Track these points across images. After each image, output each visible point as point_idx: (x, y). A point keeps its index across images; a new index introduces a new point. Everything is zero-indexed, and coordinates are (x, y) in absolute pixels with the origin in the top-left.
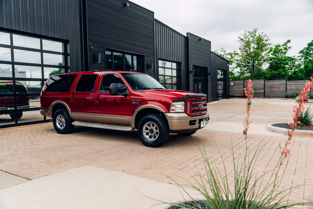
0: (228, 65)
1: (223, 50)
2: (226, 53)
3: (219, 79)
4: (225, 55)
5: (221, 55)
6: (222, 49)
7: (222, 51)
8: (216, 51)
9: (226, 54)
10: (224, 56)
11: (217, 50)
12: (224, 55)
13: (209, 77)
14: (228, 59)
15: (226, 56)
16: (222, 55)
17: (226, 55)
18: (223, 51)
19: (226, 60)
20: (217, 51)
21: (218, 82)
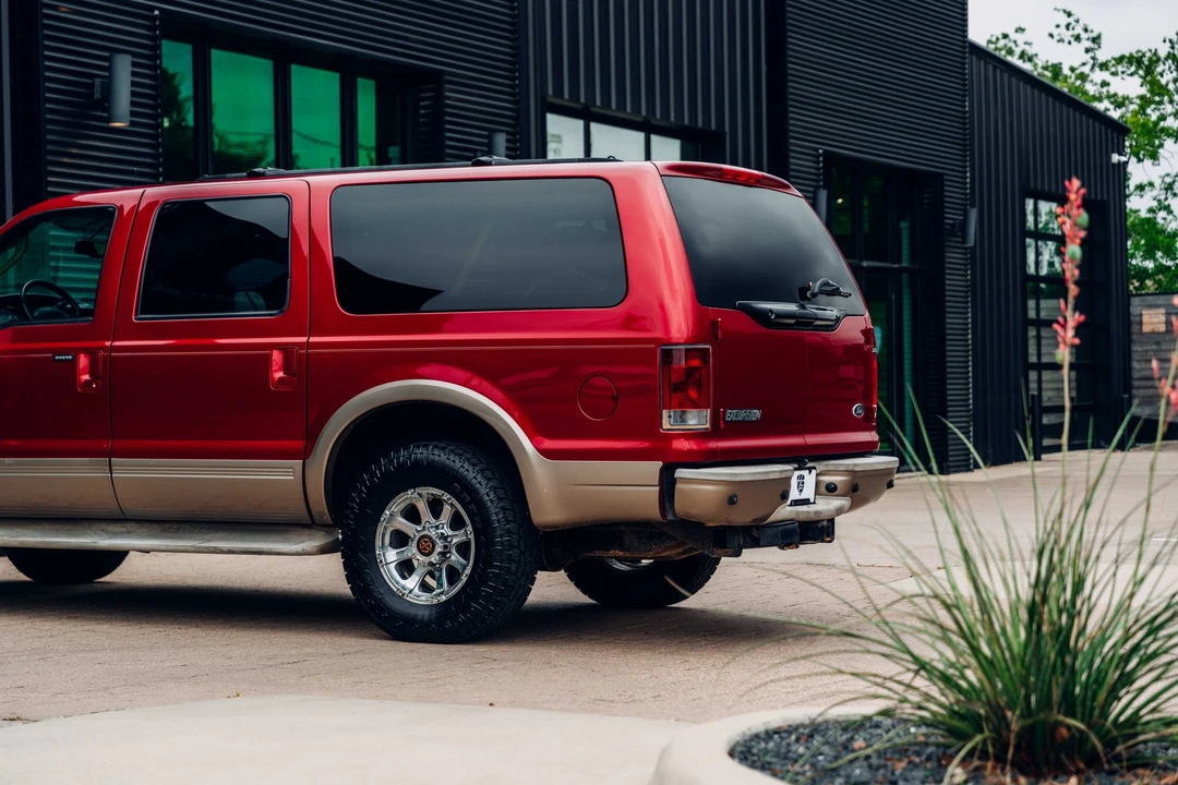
0: (1115, 158)
1: (1079, 30)
2: (1102, 56)
3: (1037, 279)
4: (1099, 76)
5: (1056, 70)
6: (1064, 20)
7: (1067, 35)
8: (1013, 36)
9: (1104, 66)
10: (1083, 77)
11: (1020, 30)
12: (1086, 69)
13: (954, 257)
14: (1119, 105)
15: (1105, 84)
16: (1066, 71)
17: (1106, 76)
18: (1078, 38)
19: (1102, 118)
20: (1020, 38)
21: (1031, 304)
